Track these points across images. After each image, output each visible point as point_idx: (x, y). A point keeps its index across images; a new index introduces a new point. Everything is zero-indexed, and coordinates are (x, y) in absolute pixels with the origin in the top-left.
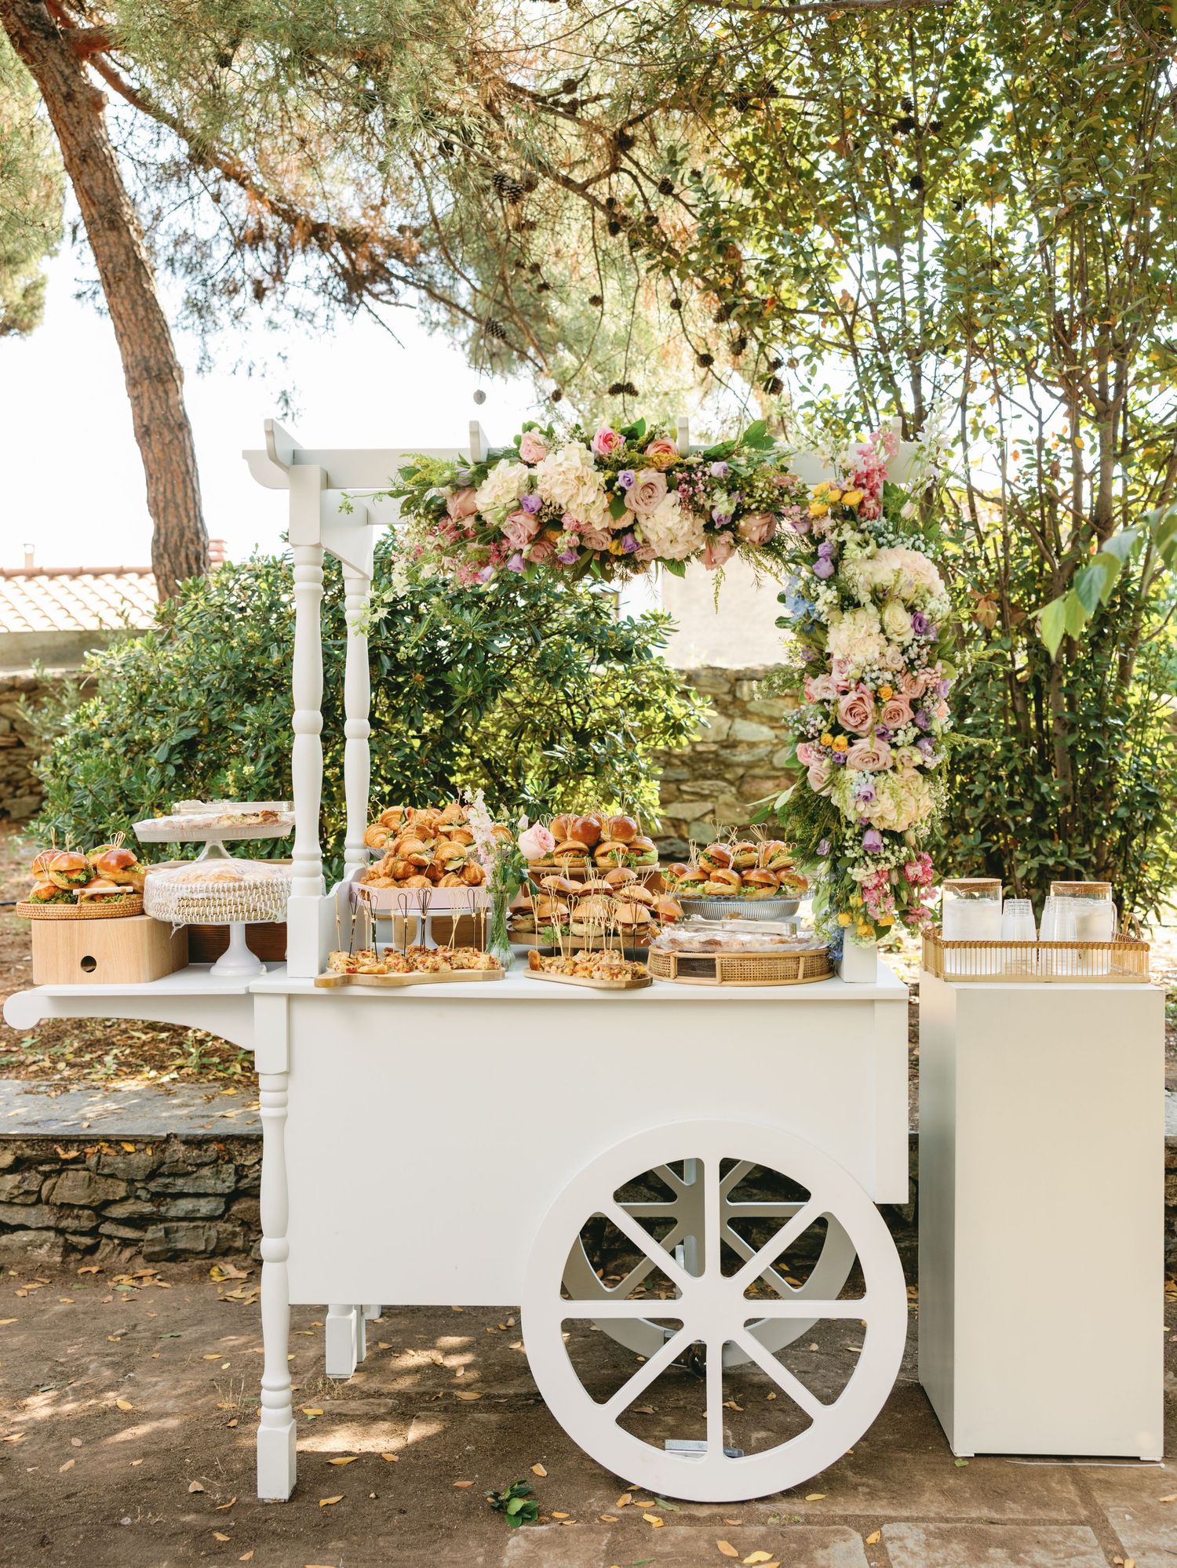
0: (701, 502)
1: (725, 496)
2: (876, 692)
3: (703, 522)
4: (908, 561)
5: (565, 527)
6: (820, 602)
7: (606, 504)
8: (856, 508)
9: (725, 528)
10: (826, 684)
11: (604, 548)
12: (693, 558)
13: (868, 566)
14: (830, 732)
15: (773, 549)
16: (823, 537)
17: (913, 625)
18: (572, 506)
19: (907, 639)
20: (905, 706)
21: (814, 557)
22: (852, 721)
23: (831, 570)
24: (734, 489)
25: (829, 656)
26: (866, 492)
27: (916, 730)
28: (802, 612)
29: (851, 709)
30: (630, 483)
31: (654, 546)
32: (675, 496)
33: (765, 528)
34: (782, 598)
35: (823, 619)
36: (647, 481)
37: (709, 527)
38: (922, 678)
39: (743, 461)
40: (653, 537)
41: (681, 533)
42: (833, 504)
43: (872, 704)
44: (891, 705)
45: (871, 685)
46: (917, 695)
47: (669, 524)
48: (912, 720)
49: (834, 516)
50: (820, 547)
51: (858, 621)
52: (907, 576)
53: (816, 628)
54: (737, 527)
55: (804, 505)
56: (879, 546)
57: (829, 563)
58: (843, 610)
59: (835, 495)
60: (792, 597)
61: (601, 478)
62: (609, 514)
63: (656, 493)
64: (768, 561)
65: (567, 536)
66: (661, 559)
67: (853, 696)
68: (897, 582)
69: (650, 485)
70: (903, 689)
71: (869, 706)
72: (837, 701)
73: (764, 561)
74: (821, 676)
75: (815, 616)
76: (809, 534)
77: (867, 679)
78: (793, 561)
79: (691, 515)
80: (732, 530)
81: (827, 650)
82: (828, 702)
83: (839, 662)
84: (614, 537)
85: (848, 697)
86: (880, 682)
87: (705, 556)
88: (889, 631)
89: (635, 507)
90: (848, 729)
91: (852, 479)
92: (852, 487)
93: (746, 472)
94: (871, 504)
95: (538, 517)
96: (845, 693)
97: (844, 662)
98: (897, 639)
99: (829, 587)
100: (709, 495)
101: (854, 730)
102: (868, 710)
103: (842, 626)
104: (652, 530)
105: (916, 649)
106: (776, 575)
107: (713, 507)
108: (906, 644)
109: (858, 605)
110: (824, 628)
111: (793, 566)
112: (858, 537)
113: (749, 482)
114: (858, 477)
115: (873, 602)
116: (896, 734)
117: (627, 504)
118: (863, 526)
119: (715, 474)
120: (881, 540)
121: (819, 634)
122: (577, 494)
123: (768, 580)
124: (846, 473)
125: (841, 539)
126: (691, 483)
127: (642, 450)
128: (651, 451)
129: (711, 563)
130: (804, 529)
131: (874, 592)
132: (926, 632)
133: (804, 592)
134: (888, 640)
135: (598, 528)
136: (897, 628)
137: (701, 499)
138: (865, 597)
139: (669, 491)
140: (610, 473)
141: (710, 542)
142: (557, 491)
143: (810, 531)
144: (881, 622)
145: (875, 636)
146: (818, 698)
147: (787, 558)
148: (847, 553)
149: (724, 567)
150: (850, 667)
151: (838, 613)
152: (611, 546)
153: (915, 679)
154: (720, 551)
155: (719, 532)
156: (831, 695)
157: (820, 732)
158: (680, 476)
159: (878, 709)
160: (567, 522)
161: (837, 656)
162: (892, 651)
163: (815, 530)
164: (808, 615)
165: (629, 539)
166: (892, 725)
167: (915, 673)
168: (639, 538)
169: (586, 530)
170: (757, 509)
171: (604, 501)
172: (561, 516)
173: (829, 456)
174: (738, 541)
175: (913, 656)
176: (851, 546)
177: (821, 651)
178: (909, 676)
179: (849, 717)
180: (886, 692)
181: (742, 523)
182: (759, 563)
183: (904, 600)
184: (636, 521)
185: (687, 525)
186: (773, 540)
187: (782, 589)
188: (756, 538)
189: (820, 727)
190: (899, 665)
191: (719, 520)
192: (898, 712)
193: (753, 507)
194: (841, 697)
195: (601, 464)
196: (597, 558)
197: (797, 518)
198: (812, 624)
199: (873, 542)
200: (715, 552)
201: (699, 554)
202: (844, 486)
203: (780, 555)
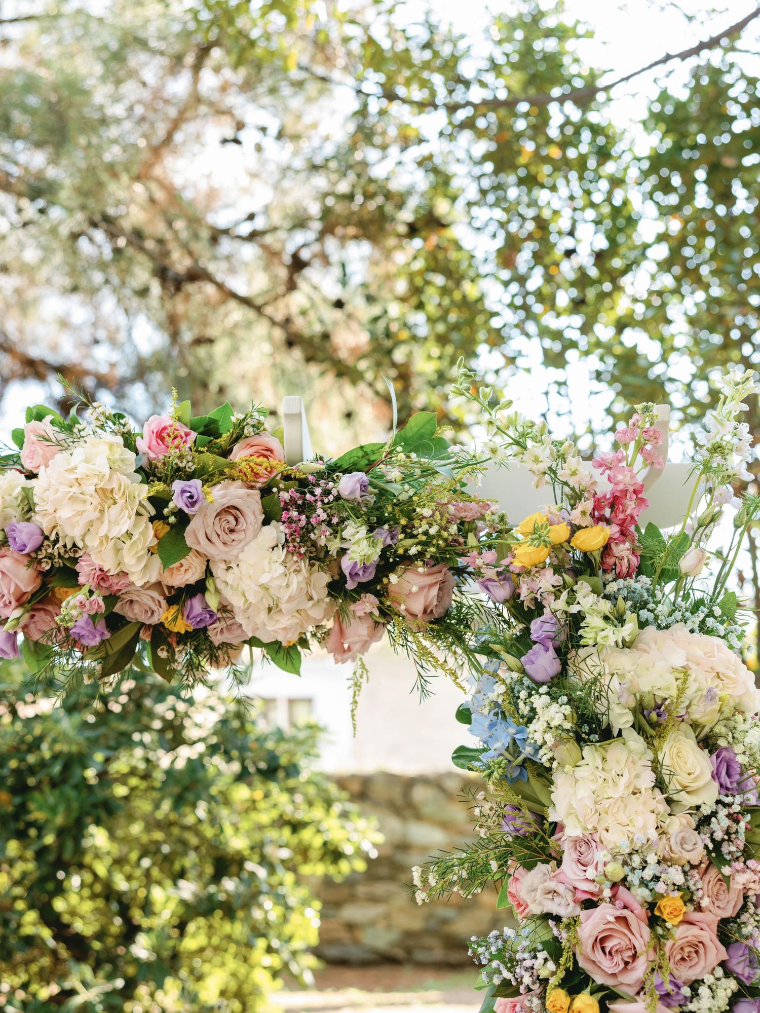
0: (322, 542)
1: (363, 530)
2: (652, 906)
3: (326, 578)
4: (698, 652)
5: (81, 580)
6: (537, 726)
7: (150, 540)
8: (597, 555)
9: (364, 588)
10: (552, 885)
11: (154, 620)
12: (313, 643)
13: (624, 661)
14: (563, 984)
15: (448, 629)
16: (539, 608)
17: (716, 775)
18: (92, 542)
19: (707, 798)
20: (709, 936)
21: (523, 644)
22: (606, 963)
23: (556, 667)
24: (381, 522)
25: (556, 827)
26: (614, 530)
27: (732, 985)
28: (501, 743)
29: (603, 940)
30: (192, 501)
31: (239, 619)
32: (276, 532)
33: (434, 591)
34: (464, 715)
35: (543, 757)
36: (226, 502)
37: (336, 588)
38: (741, 880)
39: (394, 474)
40: (237, 602)
41: (285, 595)
42: (556, 548)
43: (646, 931)
44: (682, 934)
45: (644, 893)
46: (729, 913)
47: (265, 579)
48: (723, 964)
49: (557, 570)
50: (535, 625)
51: (611, 764)
52: (700, 681)
53: (529, 774)
54: (386, 588)
55: (504, 551)
56: (642, 625)
57: (552, 653)
58: (580, 740)
59: (560, 533)
60: (483, 716)
61: (144, 491)
62: (157, 560)
63: (242, 525)
64: (438, 650)
65: (81, 596)
66: (253, 642)
67: (605, 913)
68: (681, 691)
69: (231, 510)
70: (705, 903)
71: (642, 935)
72: (574, 922)
73: (433, 650)
74: (541, 868)
75: (527, 751)
76: (514, 602)
77: (634, 879)
78: (485, 649)
79: (304, 565)
80: (378, 594)
81: (552, 817)
82: (557, 919)
83: (576, 842)
84: (171, 601)
85: (597, 913)
86: (660, 887)
87: (333, 640)
88: (673, 786)
89: (204, 547)
90: (599, 980)
91: (587, 505)
92: (588, 520)
93: (403, 492)
94: (622, 550)
95: (33, 559)
96: (590, 904)
97: (586, 843)
98: (690, 801)
99: (554, 699)
100: (336, 530)
101: (609, 982)
102: (639, 944)
103: (581, 772)
104: (234, 589)
105: (726, 822)
106: (453, 674)
107: (343, 551)
108: (706, 811)
109: (607, 734)
110: (545, 774)
111: (483, 659)
112: (606, 606)
113: (408, 509)
114: (598, 506)
115: (638, 727)
116: (695, 994)
117: (189, 541)
118: (612, 588)
119: (345, 493)
120: (644, 614)
121: (536, 785)
122: (100, 519)
123: (440, 683)
124: (576, 497)
125: (574, 609)
126: (306, 508)
127: (226, 453)
128: (240, 454)
129: (341, 652)
130: (503, 592)
131: (640, 709)
132: (741, 789)
133: (507, 707)
134: (669, 801)
135: (139, 583)
136: (686, 780)
137: (322, 536)
138: (621, 719)
139: (266, 522)
140: (159, 486)
141: (340, 616)
142: (65, 513)
143: (516, 596)
144: (656, 765)
145: (646, 794)
146: (536, 910)
147: (472, 643)
148: (587, 635)
149: (367, 657)
150: (601, 855)
151: (572, 746)
152: (164, 615)
153: (726, 880)
154: (358, 630)
155: (353, 596)
156: (564, 908)
157: (544, 982)
158: (285, 496)
159: (658, 941)
160: (84, 571)
161: (572, 831)
162: (680, 824)
163: (524, 593)
164: (514, 748)
165: (196, 605)
166: (687, 973)
167: (726, 870)
168: (213, 602)
169: (117, 585)
170: (420, 555)
171: (147, 534)
172: (75, 561)
173: (544, 466)
174: (386, 613)
175: (719, 835)
176: (594, 621)
177: (541, 818)
178: (713, 873)
179: (599, 956)
180: (672, 904)
181: (393, 578)
182: (424, 653)
183: (695, 726)
184: (209, 572)
185: (296, 581)
186: (447, 614)
187: (464, 698)
188: (417, 607)
189: (544, 974)
190: (697, 855)
191: (354, 575)
192: (697, 947)
193: (413, 551)
194: (583, 914)
195: (147, 473)
196: (145, 636)
197: (491, 573)
198: (522, 765)
199: (631, 618)
200: (348, 631)
201: (324, 637)
202: (576, 516)
203: (460, 639)
